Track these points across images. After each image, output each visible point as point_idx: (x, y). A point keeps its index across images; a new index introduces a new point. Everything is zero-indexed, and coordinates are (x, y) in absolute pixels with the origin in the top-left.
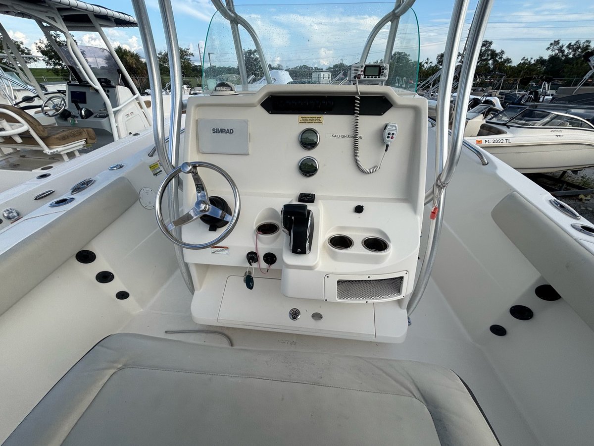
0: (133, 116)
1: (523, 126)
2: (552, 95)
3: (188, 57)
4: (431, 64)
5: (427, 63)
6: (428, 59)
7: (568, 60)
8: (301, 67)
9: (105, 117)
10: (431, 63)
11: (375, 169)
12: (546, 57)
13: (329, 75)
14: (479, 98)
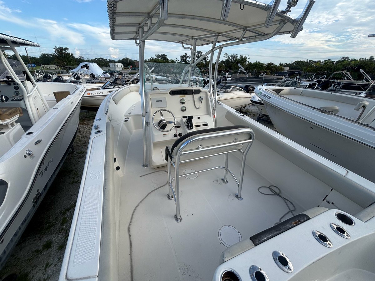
1: (225, 92)
2: (231, 77)
5: (177, 61)
7: (232, 62)
9: (21, 100)
11: (200, 107)
12: (225, 60)
13: (121, 65)
14: (205, 79)
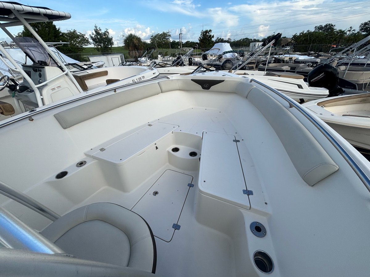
0: (60, 89)
3: (168, 37)
4: (353, 32)
6: (351, 28)
8: (244, 39)
9: (33, 92)
10: (354, 30)
